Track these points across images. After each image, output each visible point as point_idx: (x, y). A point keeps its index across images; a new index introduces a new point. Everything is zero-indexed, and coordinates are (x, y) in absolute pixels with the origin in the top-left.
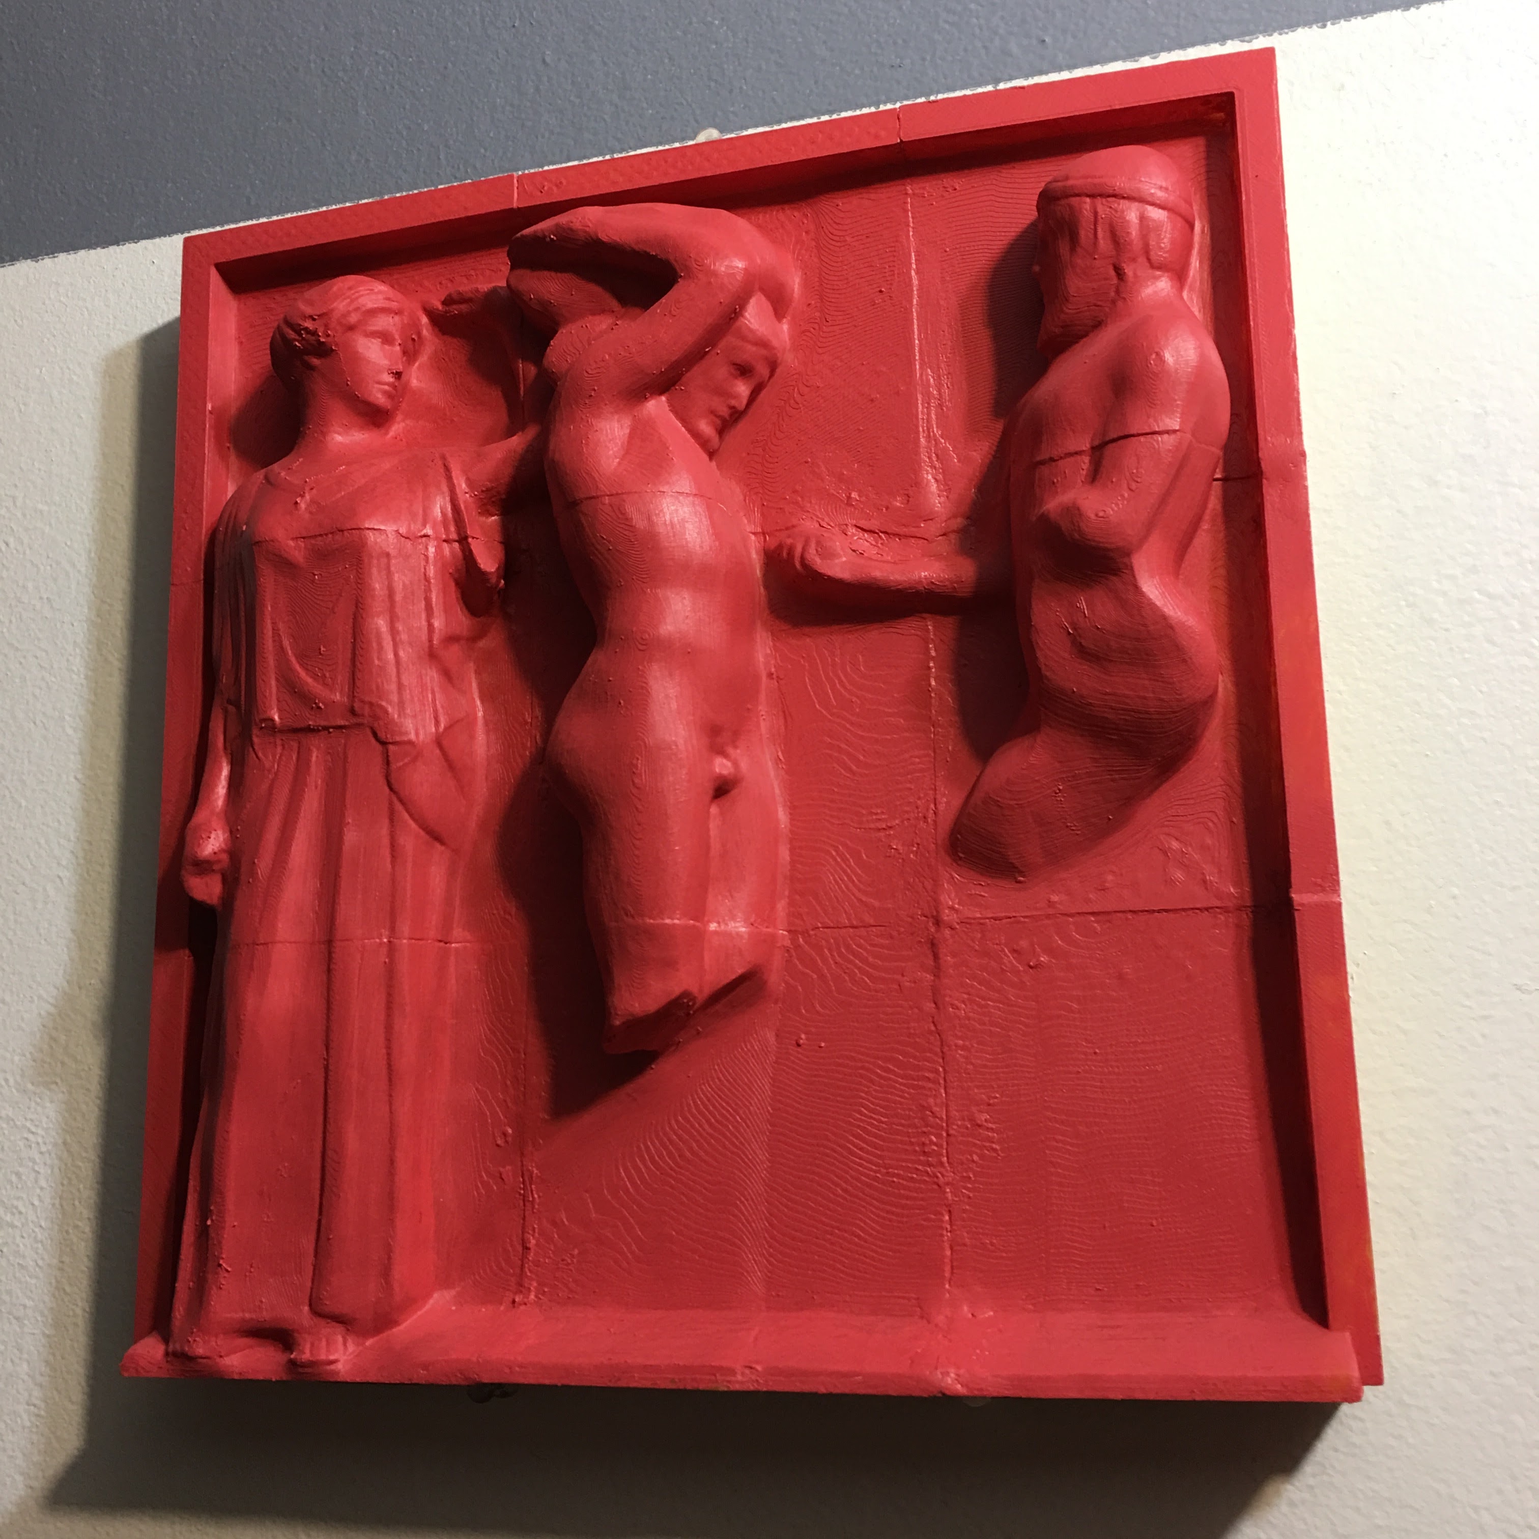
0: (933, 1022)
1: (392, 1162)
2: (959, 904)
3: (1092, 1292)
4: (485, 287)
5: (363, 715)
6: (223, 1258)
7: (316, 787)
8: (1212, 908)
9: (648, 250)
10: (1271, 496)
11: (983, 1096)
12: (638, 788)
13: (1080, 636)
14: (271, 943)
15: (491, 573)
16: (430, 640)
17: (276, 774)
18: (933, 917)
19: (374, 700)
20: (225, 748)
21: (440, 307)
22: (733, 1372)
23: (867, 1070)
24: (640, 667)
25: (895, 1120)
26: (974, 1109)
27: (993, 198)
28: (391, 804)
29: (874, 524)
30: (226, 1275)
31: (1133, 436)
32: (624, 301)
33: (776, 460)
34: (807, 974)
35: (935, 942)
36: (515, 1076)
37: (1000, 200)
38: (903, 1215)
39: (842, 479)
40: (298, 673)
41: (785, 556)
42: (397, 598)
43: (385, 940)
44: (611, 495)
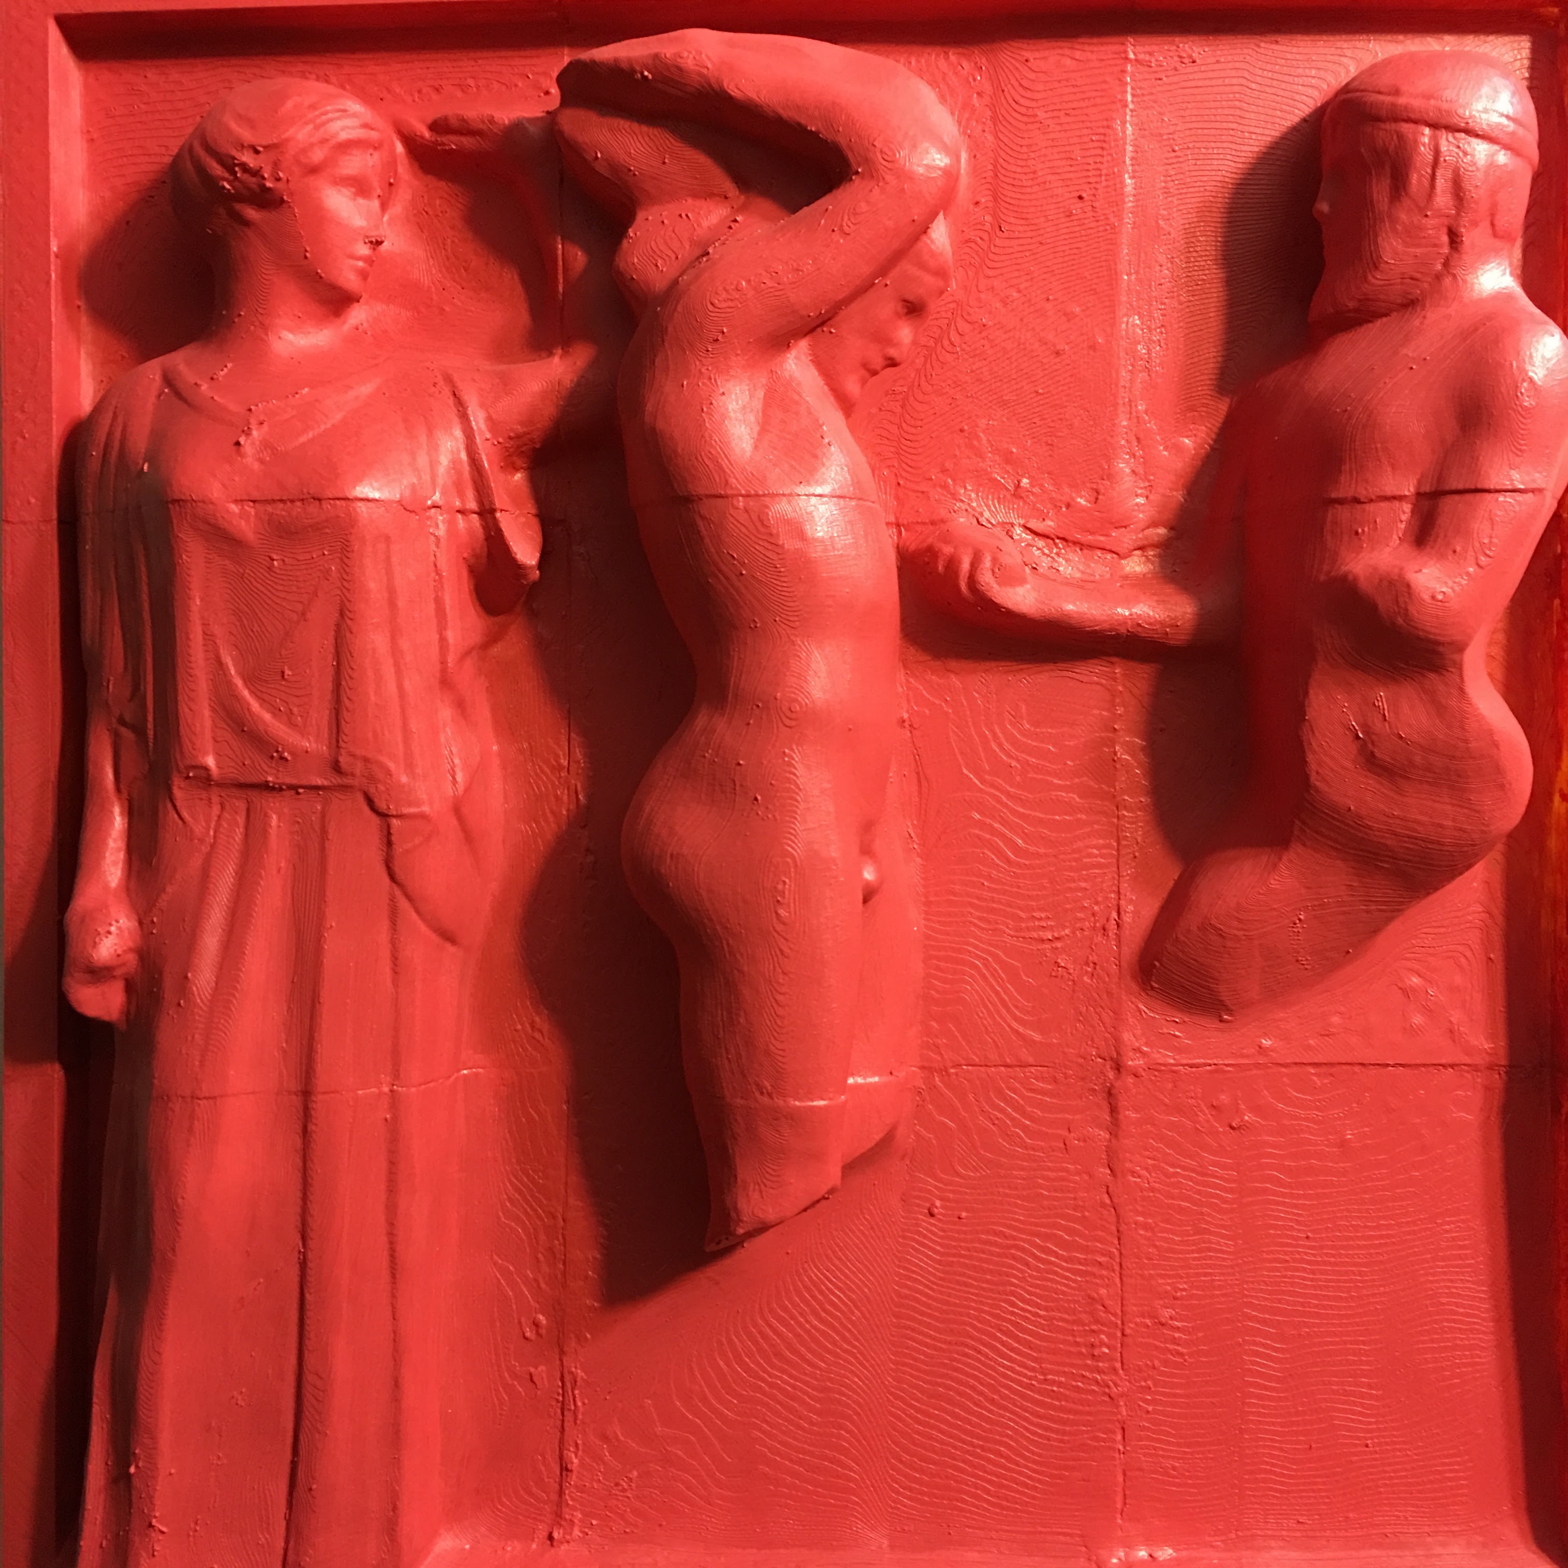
0: (1108, 1193)
1: (397, 1384)
2: (1146, 1045)
3: (1292, 1524)
4: (505, 116)
5: (353, 775)
6: (155, 1517)
7: (279, 871)
8: (1458, 1065)
9: (803, 122)
11: (1169, 1288)
12: (784, 924)
13: (1373, 743)
14: (221, 1096)
15: (531, 567)
16: (443, 662)
17: (213, 846)
18: (1112, 1059)
19: (369, 755)
20: (118, 790)
23: (1023, 1250)
24: (787, 751)
25: (1056, 1314)
26: (1158, 1303)
27: (1244, 82)
28: (392, 899)
29: (1049, 525)
31: (1488, 491)
32: (743, 182)
33: (919, 423)
34: (944, 1124)
35: (1113, 1091)
36: (551, 1250)
37: (1254, 86)
38: (1064, 1433)
39: (1008, 458)
40: (249, 704)
41: (941, 568)
42: (401, 603)
43: (386, 1089)
44: (748, 496)
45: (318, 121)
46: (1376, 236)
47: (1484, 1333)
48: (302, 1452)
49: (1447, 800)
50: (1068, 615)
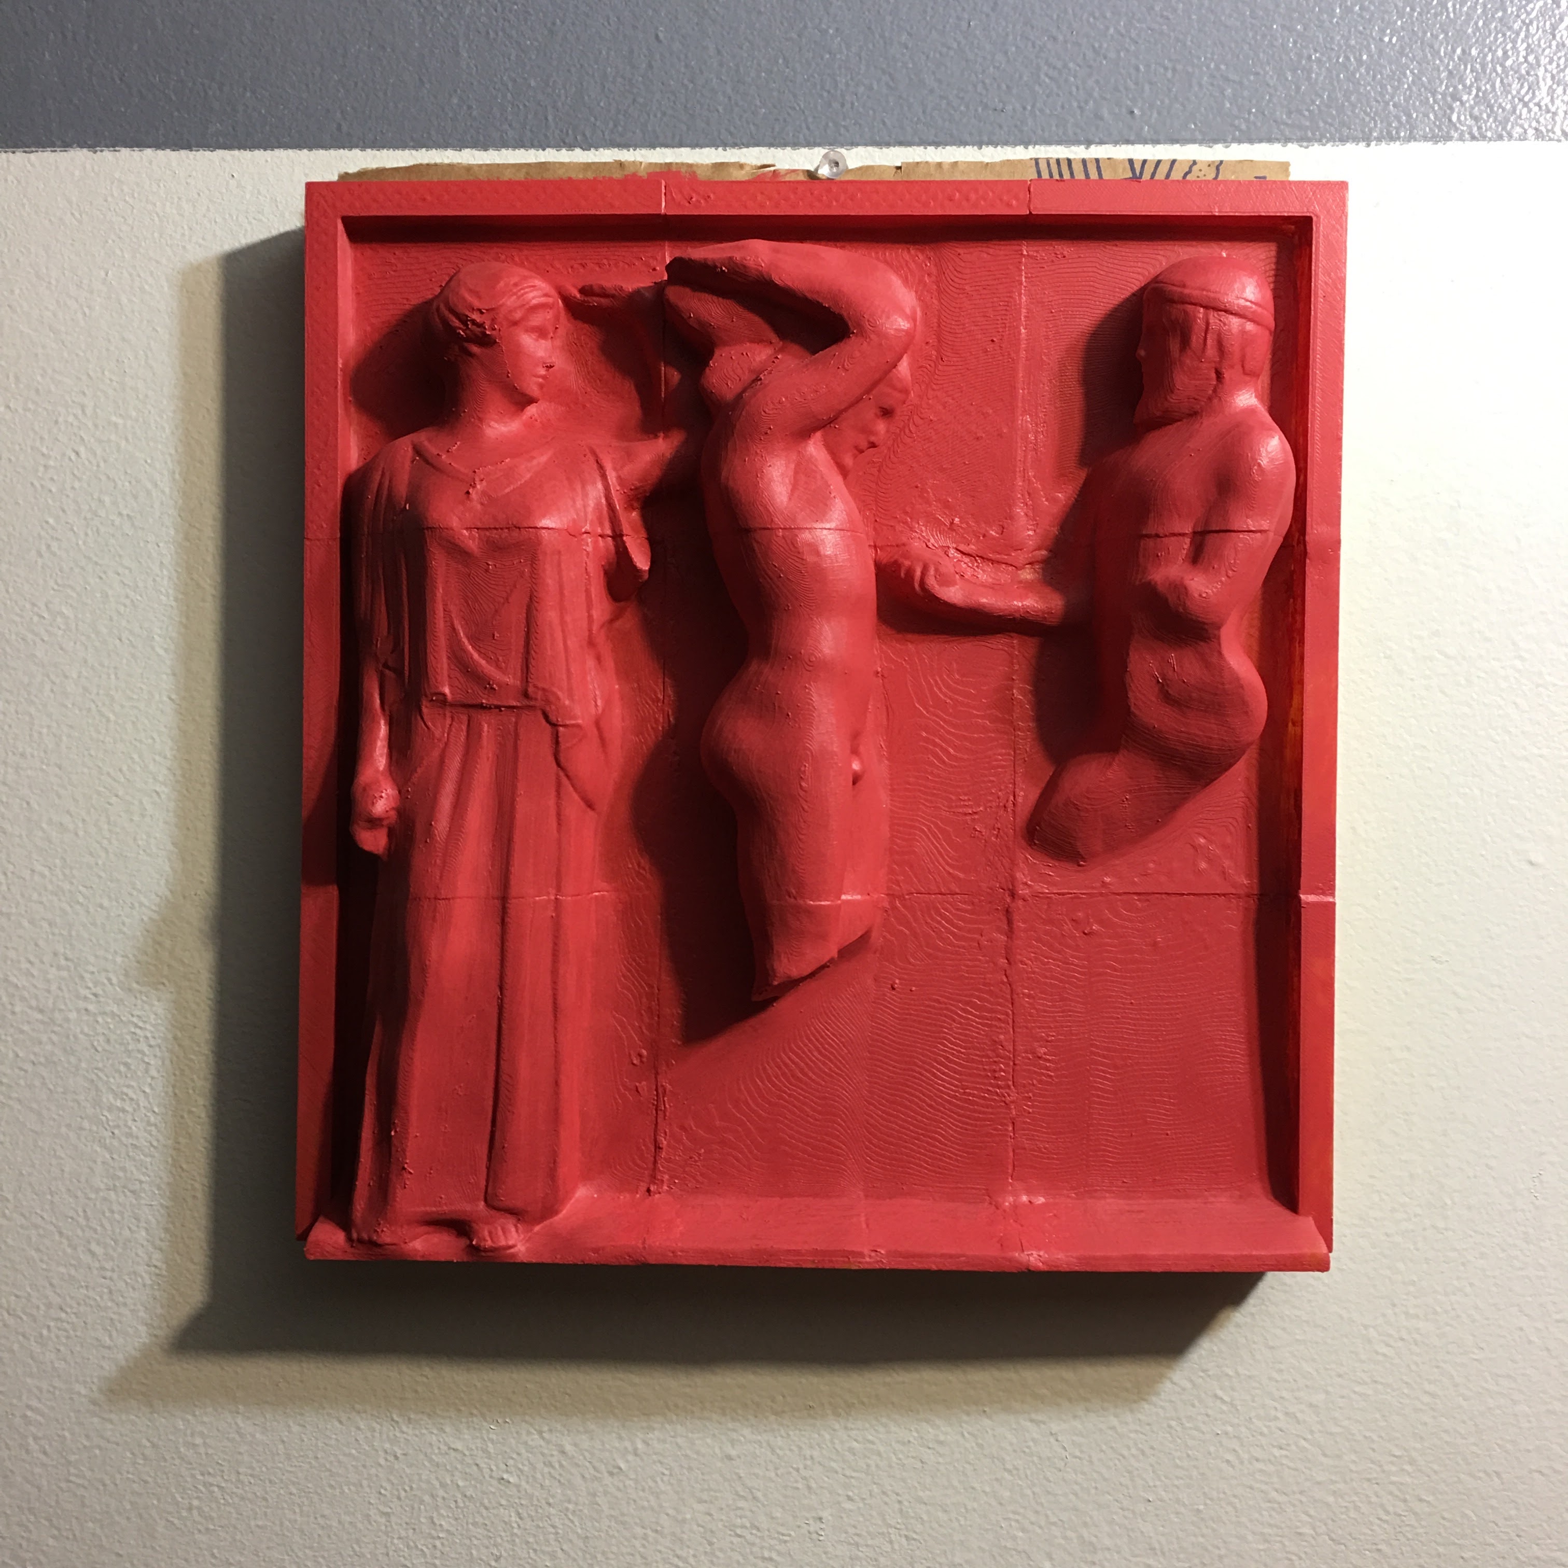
0: (1005, 975)
1: (557, 1083)
2: (1031, 880)
3: (1120, 1183)
4: (630, 287)
5: (536, 699)
6: (406, 1163)
7: (488, 759)
8: (1227, 894)
9: (820, 301)
10: (1313, 574)
11: (1043, 1035)
12: (805, 791)
13: (1168, 685)
14: (453, 898)
15: (645, 571)
16: (590, 630)
17: (446, 744)
18: (1009, 890)
19: (546, 687)
20: (383, 709)
21: (578, 296)
22: (861, 1254)
23: (952, 1011)
24: (807, 685)
25: (971, 1051)
26: (1036, 1044)
27: (1095, 270)
28: (558, 778)
29: (972, 548)
30: (409, 1176)
31: (1234, 531)
32: (782, 334)
33: (889, 482)
34: (902, 931)
35: (1010, 910)
36: (649, 1008)
37: (1102, 273)
38: (976, 1126)
39: (946, 505)
40: (472, 655)
41: (902, 575)
42: (566, 592)
43: (553, 898)
44: (785, 529)
45: (519, 294)
46: (1172, 373)
47: (1242, 1063)
48: (498, 1124)
49: (1213, 721)
50: (983, 605)
